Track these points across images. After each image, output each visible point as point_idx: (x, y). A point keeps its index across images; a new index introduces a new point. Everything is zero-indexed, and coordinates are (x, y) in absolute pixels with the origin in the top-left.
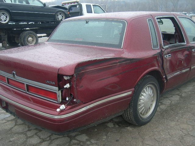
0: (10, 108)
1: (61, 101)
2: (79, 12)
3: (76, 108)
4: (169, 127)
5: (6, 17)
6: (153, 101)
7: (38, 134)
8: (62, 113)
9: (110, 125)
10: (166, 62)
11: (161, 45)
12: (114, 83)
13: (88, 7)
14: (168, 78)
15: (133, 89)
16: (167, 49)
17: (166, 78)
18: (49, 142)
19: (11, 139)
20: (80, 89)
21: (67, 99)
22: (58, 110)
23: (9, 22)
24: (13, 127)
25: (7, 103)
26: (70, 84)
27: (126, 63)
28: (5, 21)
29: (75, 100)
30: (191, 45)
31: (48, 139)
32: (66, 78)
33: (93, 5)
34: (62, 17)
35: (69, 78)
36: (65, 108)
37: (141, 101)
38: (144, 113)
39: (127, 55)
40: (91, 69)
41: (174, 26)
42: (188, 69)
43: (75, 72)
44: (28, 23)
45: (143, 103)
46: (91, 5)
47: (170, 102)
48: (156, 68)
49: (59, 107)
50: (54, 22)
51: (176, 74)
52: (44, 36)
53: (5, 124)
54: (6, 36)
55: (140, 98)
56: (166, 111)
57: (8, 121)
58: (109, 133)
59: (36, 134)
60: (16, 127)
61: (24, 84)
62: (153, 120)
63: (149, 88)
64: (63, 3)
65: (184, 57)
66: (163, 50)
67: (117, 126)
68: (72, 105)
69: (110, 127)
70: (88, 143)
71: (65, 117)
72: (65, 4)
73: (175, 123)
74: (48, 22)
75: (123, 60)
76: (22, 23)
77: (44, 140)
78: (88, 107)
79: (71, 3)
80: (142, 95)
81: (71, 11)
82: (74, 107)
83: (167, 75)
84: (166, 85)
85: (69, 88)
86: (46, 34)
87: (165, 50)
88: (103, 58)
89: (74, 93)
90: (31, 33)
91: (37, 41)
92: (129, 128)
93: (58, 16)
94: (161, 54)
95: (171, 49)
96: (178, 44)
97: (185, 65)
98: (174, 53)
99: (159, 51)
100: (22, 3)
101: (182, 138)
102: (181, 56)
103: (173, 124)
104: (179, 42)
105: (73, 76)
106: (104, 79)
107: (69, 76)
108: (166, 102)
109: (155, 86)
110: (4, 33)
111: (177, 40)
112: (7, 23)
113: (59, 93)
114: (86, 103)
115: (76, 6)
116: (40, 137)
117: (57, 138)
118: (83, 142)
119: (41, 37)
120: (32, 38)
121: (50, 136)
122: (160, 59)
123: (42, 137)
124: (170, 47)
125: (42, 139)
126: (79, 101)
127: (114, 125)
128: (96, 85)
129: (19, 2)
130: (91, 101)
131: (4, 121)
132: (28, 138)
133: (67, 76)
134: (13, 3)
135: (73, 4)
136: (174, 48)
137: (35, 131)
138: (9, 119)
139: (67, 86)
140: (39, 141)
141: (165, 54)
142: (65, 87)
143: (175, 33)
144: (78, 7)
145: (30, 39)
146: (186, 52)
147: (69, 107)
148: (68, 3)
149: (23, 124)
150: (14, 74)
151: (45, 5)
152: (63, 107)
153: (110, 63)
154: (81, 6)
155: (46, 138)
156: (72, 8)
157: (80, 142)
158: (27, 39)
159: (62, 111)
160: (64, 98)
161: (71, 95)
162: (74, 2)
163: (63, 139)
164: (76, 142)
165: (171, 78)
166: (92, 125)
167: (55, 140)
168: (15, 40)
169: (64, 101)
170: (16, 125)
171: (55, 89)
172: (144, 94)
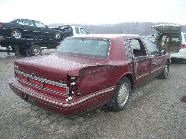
0: (29, 99)
1: (68, 94)
2: (70, 33)
3: (79, 99)
4: (138, 112)
5: (19, 34)
6: (127, 94)
7: (49, 117)
8: (70, 102)
9: (98, 111)
10: (136, 68)
11: (132, 57)
12: (103, 82)
13: (77, 29)
14: (137, 79)
15: (115, 86)
16: (136, 59)
17: (135, 79)
18: (57, 123)
19: (30, 121)
20: (82, 86)
21: (73, 93)
22: (67, 100)
23: (21, 38)
24: (30, 113)
25: (27, 95)
26: (75, 83)
27: (111, 69)
28: (18, 37)
29: (78, 93)
30: (151, 57)
31: (56, 120)
32: (72, 78)
33: (80, 28)
34: (59, 35)
35: (74, 78)
36: (72, 99)
37: (120, 94)
38: (121, 102)
39: (111, 63)
40: (89, 72)
41: (140, 45)
42: (149, 73)
43: (79, 74)
44: (34, 39)
45: (121, 96)
46: (79, 28)
47: (137, 95)
48: (130, 72)
49: (67, 98)
50: (53, 39)
51: (141, 76)
52: (45, 49)
53: (24, 110)
54: (19, 48)
55: (119, 92)
56: (135, 101)
57: (26, 108)
58: (98, 116)
59: (47, 117)
60: (32, 112)
61: (41, 82)
62: (127, 107)
63: (124, 86)
64: (59, 26)
65: (146, 65)
66: (134, 60)
67: (103, 112)
68: (76, 97)
69: (99, 112)
70: (85, 123)
71: (72, 105)
72: (61, 26)
73: (141, 109)
74: (49, 39)
75: (109, 66)
76: (30, 39)
77: (53, 122)
78: (87, 98)
79: (65, 26)
80: (120, 91)
81: (64, 32)
82: (78, 98)
83: (136, 77)
84: (135, 84)
85: (74, 85)
86: (47, 47)
87: (135, 60)
88: (97, 65)
89: (77, 88)
90: (36, 46)
91: (41, 51)
92: (111, 112)
93: (56, 35)
94: (132, 63)
95: (139, 60)
96: (142, 56)
97: (147, 70)
98: (140, 62)
99: (131, 61)
100: (31, 25)
101: (147, 119)
102: (144, 65)
103: (140, 110)
104: (143, 55)
105: (77, 77)
106: (97, 79)
107: (75, 77)
108: (135, 95)
109: (129, 85)
110: (17, 45)
111: (142, 54)
112: (20, 39)
113: (67, 89)
114: (85, 95)
115: (68, 28)
116: (50, 119)
117: (62, 120)
118: (81, 123)
119: (43, 49)
120: (37, 49)
121: (57, 119)
122: (132, 66)
123: (51, 119)
124: (138, 59)
125: (52, 120)
126: (81, 94)
127: (101, 111)
128: (92, 83)
129: (28, 24)
130: (88, 94)
131: (23, 108)
132: (41, 120)
133: (73, 77)
134: (24, 24)
135: (66, 27)
136: (140, 59)
137: (46, 115)
138: (26, 107)
139: (73, 83)
140: (50, 122)
141: (135, 63)
142: (72, 84)
143: (140, 49)
144: (69, 29)
145: (36, 50)
146: (148, 62)
147: (74, 98)
148: (63, 26)
149: (37, 110)
150: (33, 75)
151: (47, 27)
152: (70, 98)
153: (101, 68)
154: (71, 28)
155: (55, 120)
156: (65, 30)
157: (79, 122)
158: (34, 50)
159: (69, 101)
160: (70, 92)
161: (75, 89)
162: (67, 26)
163: (67, 120)
164: (76, 122)
165: (139, 79)
166: (89, 110)
167: (61, 121)
168: (24, 51)
169: (71, 94)
170: (32, 111)
171: (65, 85)
172: (122, 90)
